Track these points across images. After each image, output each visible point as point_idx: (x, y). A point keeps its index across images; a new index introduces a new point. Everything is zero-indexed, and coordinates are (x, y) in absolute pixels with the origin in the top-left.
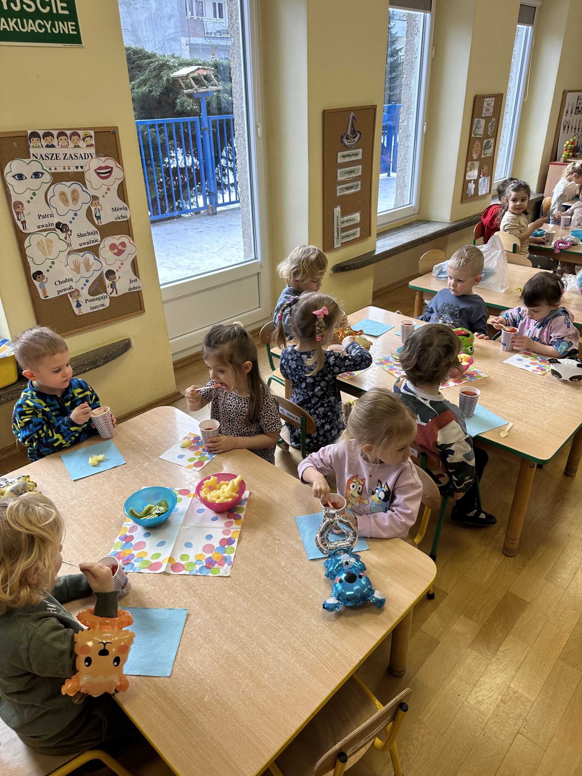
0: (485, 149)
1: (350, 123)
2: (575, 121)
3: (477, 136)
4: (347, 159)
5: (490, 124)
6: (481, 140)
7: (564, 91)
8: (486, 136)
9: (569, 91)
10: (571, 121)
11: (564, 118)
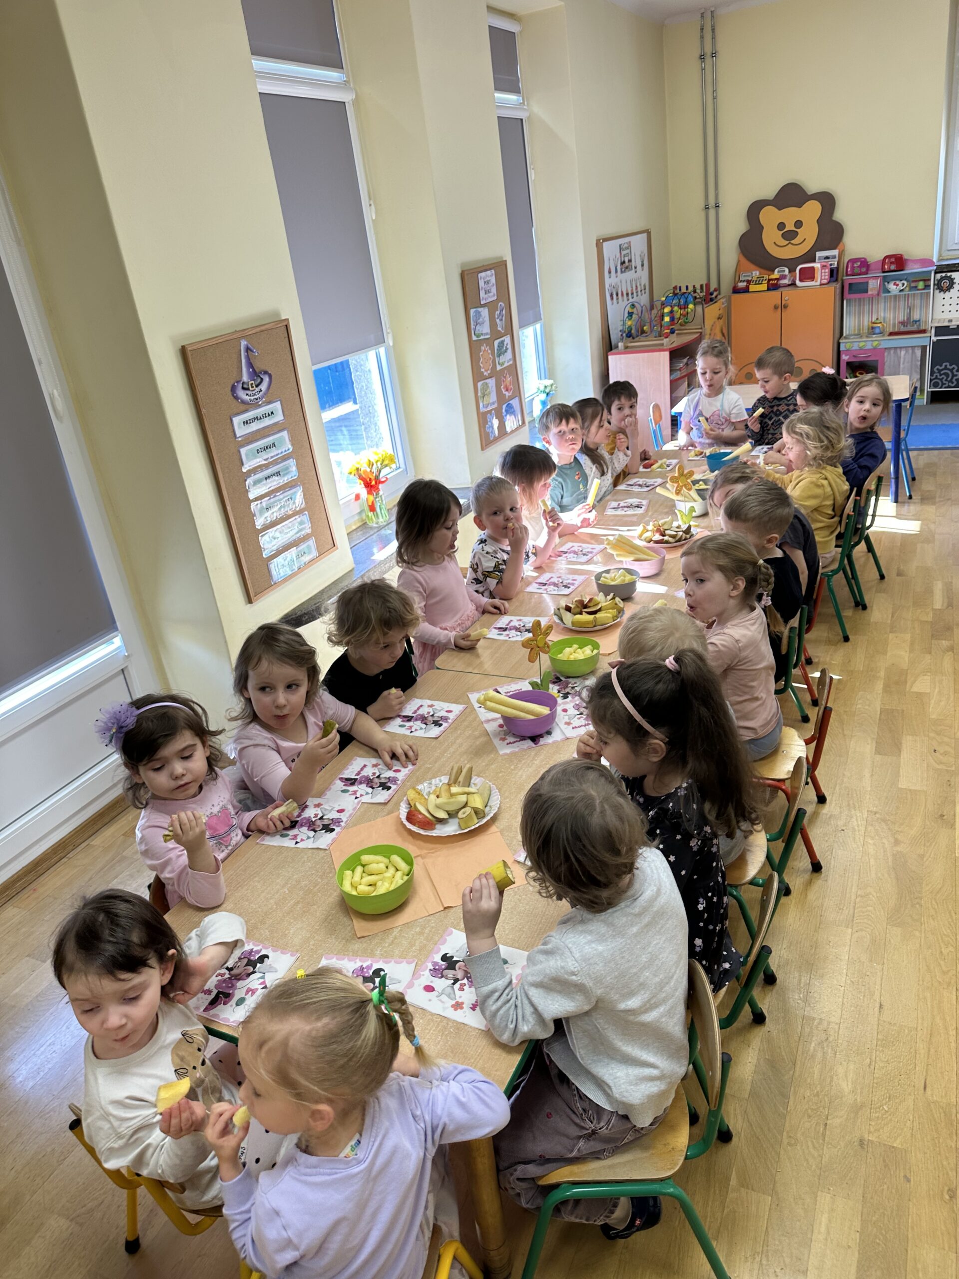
0: (499, 356)
1: (243, 361)
2: (624, 282)
3: (482, 337)
4: (255, 426)
5: (498, 312)
6: (489, 342)
7: (598, 241)
8: (496, 334)
9: (605, 240)
10: (619, 284)
11: (608, 282)
